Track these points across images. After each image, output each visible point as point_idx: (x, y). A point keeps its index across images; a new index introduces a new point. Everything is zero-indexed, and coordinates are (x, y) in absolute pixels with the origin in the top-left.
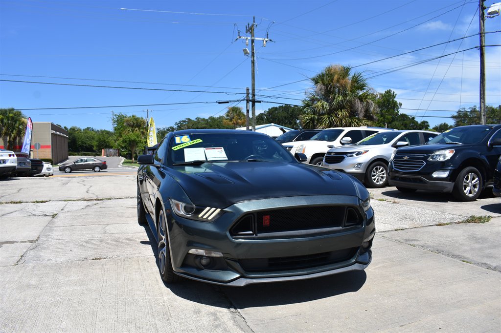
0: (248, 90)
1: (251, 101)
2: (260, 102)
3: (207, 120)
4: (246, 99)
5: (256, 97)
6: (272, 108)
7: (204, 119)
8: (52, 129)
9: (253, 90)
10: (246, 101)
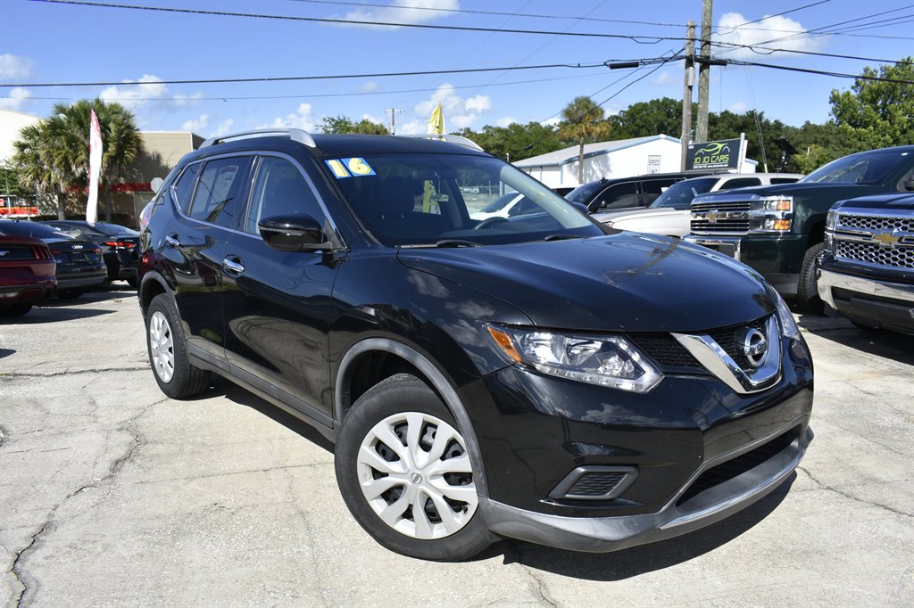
0: (692, 27)
1: (697, 61)
4: (684, 53)
5: (712, 47)
6: (636, 105)
7: (499, 130)
9: (707, 28)
10: (684, 61)
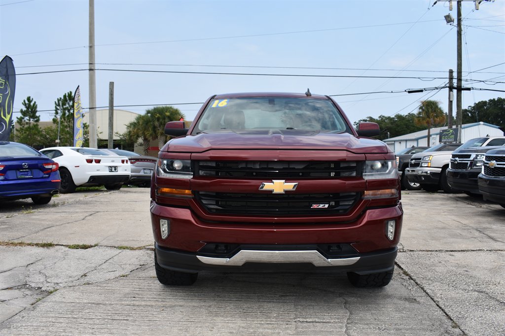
0: (451, 72)
1: (455, 88)
2: (469, 89)
3: (393, 118)
4: (448, 85)
5: (462, 82)
6: (479, 102)
7: (389, 118)
9: (460, 72)
10: (448, 88)
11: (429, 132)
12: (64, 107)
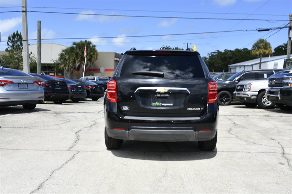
4: (288, 26)
8: (115, 57)
10: (288, 28)
11: (261, 60)
12: (13, 40)
